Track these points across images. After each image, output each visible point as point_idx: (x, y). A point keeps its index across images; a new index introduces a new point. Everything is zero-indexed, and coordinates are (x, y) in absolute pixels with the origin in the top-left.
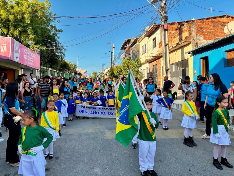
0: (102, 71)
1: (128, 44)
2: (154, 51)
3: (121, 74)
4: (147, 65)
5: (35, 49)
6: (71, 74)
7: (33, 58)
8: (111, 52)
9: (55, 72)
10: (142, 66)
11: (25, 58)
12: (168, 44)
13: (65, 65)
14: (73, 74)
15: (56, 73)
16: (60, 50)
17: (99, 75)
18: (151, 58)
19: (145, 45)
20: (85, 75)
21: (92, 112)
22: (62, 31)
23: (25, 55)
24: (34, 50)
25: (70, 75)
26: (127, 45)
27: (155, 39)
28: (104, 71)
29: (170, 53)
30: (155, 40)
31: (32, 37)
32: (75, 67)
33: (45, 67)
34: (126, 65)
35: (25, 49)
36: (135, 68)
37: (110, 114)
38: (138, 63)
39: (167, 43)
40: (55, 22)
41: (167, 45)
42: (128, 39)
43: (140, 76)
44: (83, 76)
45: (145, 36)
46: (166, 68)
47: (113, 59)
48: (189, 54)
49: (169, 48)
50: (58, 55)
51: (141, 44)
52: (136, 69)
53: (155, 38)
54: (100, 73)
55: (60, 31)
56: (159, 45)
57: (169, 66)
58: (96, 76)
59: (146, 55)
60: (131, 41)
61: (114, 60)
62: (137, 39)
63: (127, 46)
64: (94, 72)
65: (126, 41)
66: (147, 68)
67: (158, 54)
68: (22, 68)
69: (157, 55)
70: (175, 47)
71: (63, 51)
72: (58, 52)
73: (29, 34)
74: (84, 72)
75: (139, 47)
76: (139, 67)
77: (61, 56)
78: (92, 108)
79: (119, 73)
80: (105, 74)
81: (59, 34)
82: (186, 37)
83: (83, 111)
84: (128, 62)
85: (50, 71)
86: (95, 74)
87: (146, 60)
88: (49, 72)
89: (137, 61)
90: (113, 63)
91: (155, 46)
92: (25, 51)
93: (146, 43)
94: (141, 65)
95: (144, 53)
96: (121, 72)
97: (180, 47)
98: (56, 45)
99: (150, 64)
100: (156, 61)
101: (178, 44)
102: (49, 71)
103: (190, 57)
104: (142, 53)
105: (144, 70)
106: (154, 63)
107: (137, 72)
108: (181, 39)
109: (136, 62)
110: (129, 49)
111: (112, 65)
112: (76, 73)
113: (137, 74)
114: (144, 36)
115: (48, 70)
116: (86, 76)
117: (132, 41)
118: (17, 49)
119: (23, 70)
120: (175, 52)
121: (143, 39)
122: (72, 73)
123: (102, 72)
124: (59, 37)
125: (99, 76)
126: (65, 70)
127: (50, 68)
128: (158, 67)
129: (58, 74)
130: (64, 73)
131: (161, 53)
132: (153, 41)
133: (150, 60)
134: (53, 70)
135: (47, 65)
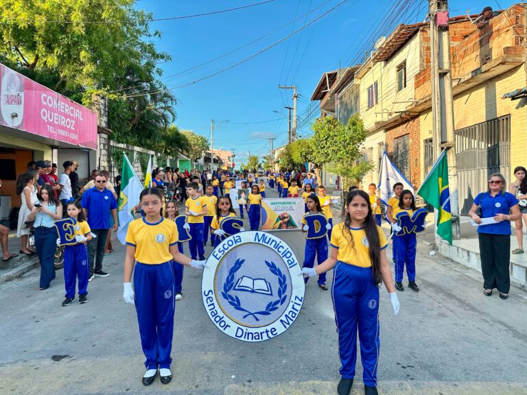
1: (331, 84)
2: (400, 95)
3: (309, 161)
4: (381, 136)
6: (196, 161)
7: (72, 118)
8: (290, 109)
9: (152, 156)
10: (367, 139)
11: (45, 118)
12: (449, 71)
13: (178, 139)
14: (201, 161)
15: (155, 159)
16: (164, 102)
17: (263, 162)
18: (390, 117)
19: (376, 84)
20: (231, 163)
22: (169, 58)
23: (43, 110)
24: (92, 101)
25: (195, 163)
26: (326, 89)
27: (402, 67)
28: (274, 153)
29: (455, 97)
30: (403, 70)
31: (90, 70)
32: (205, 144)
33: (123, 143)
34: (322, 136)
35: (44, 95)
36: (349, 144)
38: (355, 131)
39: (446, 66)
40: (149, 36)
41: (445, 74)
42: (329, 73)
43: (360, 166)
44: (226, 164)
45: (377, 59)
46: (442, 143)
47: (294, 125)
48: (513, 98)
49: (451, 84)
50: (158, 114)
51: (364, 83)
52: (351, 147)
53: (405, 63)
54: (265, 158)
55: (162, 57)
56: (416, 79)
57: (450, 137)
58: (254, 165)
59: (377, 108)
60: (338, 76)
62: (352, 69)
63: (329, 90)
64: (252, 156)
65: (325, 78)
66: (381, 144)
67: (414, 106)
68: (53, 147)
69: (410, 108)
70: (467, 82)
71: (169, 104)
72: (158, 106)
73: (82, 64)
74: (229, 157)
75: (359, 90)
76: (359, 140)
77: (164, 116)
79: (306, 158)
80: (275, 160)
81: (159, 64)
82: (507, 50)
84: (329, 130)
85: (138, 153)
86: (254, 160)
87: (377, 123)
88: (135, 156)
89: (354, 124)
90: (294, 135)
91: (402, 84)
92: (45, 99)
93: (377, 77)
94: (363, 136)
95: (373, 106)
96: (309, 157)
97: (481, 81)
98: (152, 91)
99: (388, 132)
100: (404, 126)
101: (476, 72)
103: (517, 108)
104: (367, 104)
105: (372, 148)
106: (401, 130)
107: (354, 154)
108: (486, 58)
109: (350, 129)
110: (332, 96)
111: (292, 138)
112: (207, 160)
113: (352, 159)
114: (373, 60)
115: (133, 151)
116: (234, 165)
117: (340, 77)
118: (14, 92)
119: (55, 151)
120: (466, 97)
121: (370, 68)
122: (199, 158)
123: (270, 156)
125: (262, 166)
126: (178, 151)
127: (138, 146)
128: (411, 141)
129: (161, 162)
130: (177, 158)
131: (425, 100)
132: (398, 71)
133: (389, 122)
134: (145, 151)
135: (129, 138)
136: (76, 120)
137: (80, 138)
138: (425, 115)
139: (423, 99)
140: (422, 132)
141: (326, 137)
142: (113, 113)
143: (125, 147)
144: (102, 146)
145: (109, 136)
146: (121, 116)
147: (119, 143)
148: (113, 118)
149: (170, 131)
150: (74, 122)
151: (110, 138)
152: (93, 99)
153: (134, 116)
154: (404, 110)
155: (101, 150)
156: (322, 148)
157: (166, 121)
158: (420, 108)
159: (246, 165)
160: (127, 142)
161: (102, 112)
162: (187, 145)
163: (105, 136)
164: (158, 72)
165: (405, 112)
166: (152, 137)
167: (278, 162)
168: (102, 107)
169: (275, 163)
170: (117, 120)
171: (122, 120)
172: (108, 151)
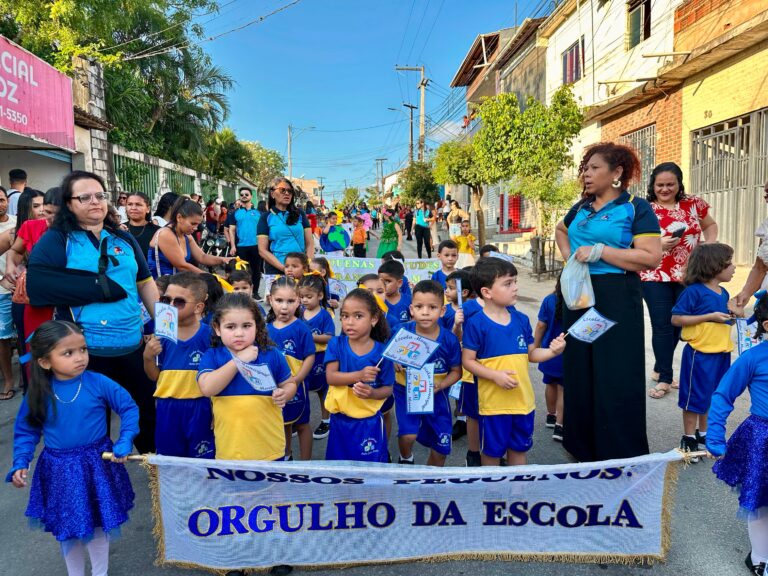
0: (374, 185)
1: (490, 53)
4: (593, 134)
5: (77, 63)
7: (10, 77)
8: (412, 107)
9: (192, 178)
13: (235, 151)
15: (197, 183)
16: (209, 85)
17: (367, 197)
20: (318, 199)
21: (329, 515)
22: (214, 5)
24: (73, 68)
26: (482, 62)
27: (639, 1)
28: (384, 183)
30: (642, 6)
31: (63, 9)
32: (278, 164)
33: (136, 150)
37: (506, 513)
38: (565, 116)
42: (487, 35)
47: (421, 131)
50: (200, 105)
51: (554, 45)
54: (368, 190)
55: (203, 4)
56: (679, 16)
60: (502, 41)
61: (422, 133)
62: (533, 21)
63: (486, 64)
64: (348, 187)
65: (480, 44)
67: (679, 63)
69: (668, 69)
71: (219, 89)
72: (200, 93)
74: (315, 190)
75: (544, 61)
77: (212, 110)
78: (318, 480)
79: (458, 176)
80: (385, 192)
81: (198, 16)
83: (226, 511)
85: (167, 171)
86: (353, 193)
88: (162, 176)
90: (421, 147)
91: (640, 33)
93: (583, 29)
95: (572, 83)
98: (187, 64)
102: (161, 171)
106: (637, 118)
110: (491, 76)
115: (157, 168)
116: (322, 201)
123: (377, 188)
124: (198, 31)
126: (237, 173)
127: (167, 159)
128: (659, 136)
129: (207, 189)
130: (234, 186)
131: (707, 49)
132: (630, 10)
133: (616, 103)
134: (179, 168)
135: (149, 144)
136: (21, 82)
137: (32, 122)
138: (699, 83)
139: (703, 47)
140: (686, 116)
141: (508, 129)
142: (116, 96)
143: (142, 159)
144: (96, 154)
145: (109, 137)
146: (131, 101)
147: (130, 149)
148: (117, 105)
149: (221, 138)
150: (15, 87)
151: (112, 139)
152: (74, 65)
153: (157, 105)
154: (655, 75)
155: (94, 160)
156: (498, 151)
157: (215, 119)
158: (688, 70)
159: (340, 202)
160: (145, 151)
161: (94, 90)
162: (252, 162)
163: (102, 135)
164: (195, 30)
165: (655, 80)
166: (191, 145)
167: (392, 195)
168: (93, 81)
169: (386, 197)
170: (124, 108)
171: (133, 109)
172: (109, 162)
